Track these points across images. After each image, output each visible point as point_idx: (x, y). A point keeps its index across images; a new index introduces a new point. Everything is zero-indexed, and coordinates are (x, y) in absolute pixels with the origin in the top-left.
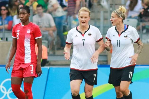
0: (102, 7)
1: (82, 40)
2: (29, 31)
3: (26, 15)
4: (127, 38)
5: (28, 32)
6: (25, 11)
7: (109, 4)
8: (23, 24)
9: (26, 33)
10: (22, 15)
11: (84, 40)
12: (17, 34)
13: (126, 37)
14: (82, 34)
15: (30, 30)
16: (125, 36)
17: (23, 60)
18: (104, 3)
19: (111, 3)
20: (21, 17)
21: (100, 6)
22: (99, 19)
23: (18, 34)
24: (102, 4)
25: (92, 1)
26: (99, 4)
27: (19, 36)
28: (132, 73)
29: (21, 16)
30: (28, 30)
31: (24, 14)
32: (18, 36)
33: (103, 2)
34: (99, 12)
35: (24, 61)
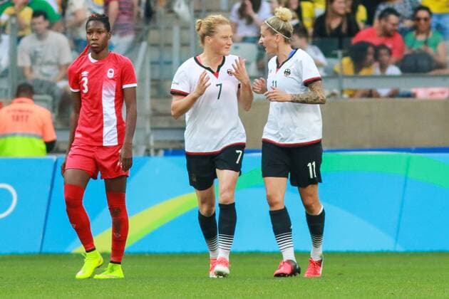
0: (177, 17)
1: (217, 85)
2: (111, 72)
3: (104, 35)
4: (290, 76)
5: (110, 75)
6: (102, 26)
7: (192, 10)
8: (93, 57)
9: (105, 77)
10: (94, 34)
11: (221, 85)
12: (84, 82)
13: (287, 72)
14: (213, 72)
15: (112, 70)
16: (285, 72)
17: (100, 139)
18: (182, 9)
19: (197, 8)
20: (93, 40)
21: (171, 15)
22: (169, 45)
23: (85, 79)
24: (176, 9)
25: (152, 4)
26: (170, 10)
27: (88, 85)
28: (314, 163)
29: (94, 37)
30: (110, 70)
31: (99, 32)
32: (85, 85)
33: (179, 6)
34: (169, 28)
35: (102, 142)
